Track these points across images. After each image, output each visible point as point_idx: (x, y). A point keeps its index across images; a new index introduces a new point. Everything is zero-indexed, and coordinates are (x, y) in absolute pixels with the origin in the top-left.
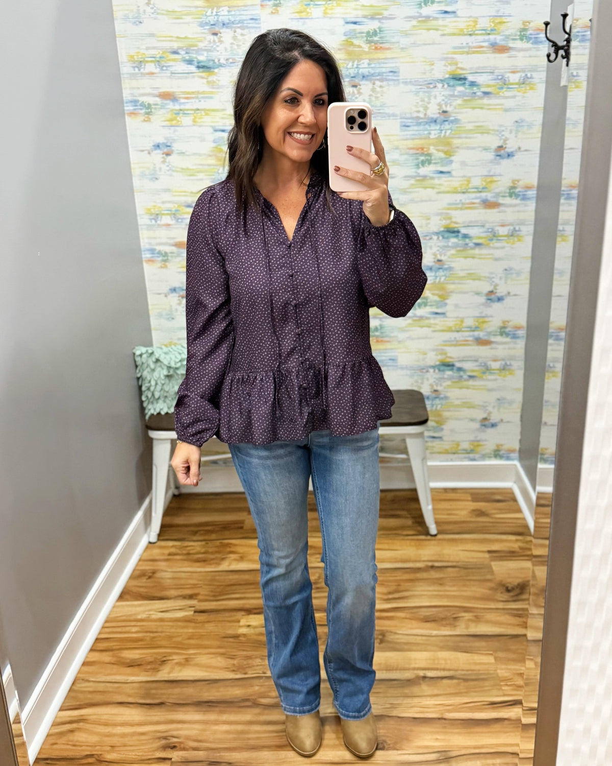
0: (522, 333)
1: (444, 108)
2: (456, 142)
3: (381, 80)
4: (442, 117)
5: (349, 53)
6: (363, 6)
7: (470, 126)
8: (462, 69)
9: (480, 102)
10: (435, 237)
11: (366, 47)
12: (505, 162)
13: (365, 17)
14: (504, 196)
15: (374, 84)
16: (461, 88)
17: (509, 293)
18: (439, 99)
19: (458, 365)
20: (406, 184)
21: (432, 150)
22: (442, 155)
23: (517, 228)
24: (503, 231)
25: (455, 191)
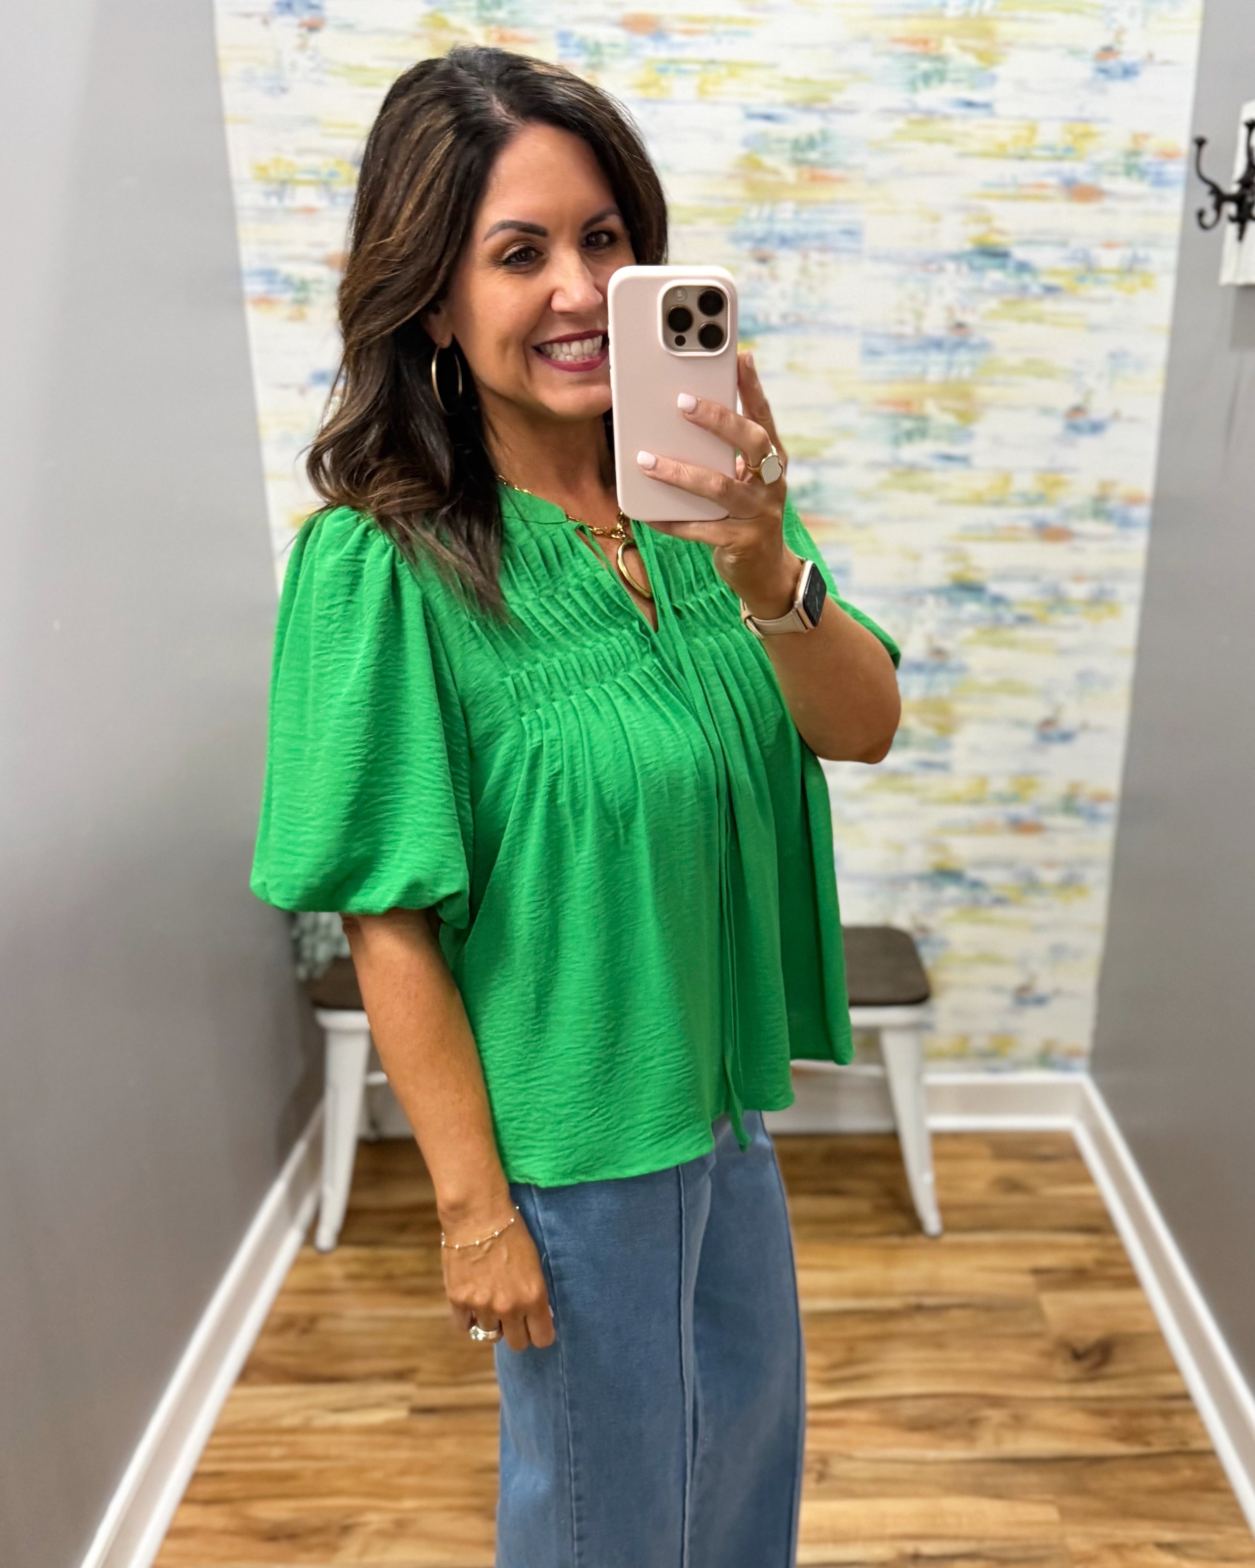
0: (1109, 809)
1: (961, 317)
2: (984, 392)
3: (823, 250)
4: (955, 337)
5: (753, 187)
6: (788, 80)
7: (1014, 360)
8: (1001, 232)
9: (1034, 307)
10: (930, 600)
11: (790, 174)
12: (1087, 442)
13: (791, 105)
14: (1081, 517)
15: (805, 257)
16: (995, 276)
17: (1085, 727)
18: (950, 296)
19: (973, 874)
20: (871, 479)
21: (931, 408)
22: (950, 419)
23: (1108, 585)
24: (1078, 591)
25: (978, 500)
